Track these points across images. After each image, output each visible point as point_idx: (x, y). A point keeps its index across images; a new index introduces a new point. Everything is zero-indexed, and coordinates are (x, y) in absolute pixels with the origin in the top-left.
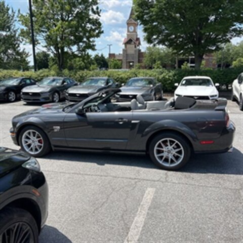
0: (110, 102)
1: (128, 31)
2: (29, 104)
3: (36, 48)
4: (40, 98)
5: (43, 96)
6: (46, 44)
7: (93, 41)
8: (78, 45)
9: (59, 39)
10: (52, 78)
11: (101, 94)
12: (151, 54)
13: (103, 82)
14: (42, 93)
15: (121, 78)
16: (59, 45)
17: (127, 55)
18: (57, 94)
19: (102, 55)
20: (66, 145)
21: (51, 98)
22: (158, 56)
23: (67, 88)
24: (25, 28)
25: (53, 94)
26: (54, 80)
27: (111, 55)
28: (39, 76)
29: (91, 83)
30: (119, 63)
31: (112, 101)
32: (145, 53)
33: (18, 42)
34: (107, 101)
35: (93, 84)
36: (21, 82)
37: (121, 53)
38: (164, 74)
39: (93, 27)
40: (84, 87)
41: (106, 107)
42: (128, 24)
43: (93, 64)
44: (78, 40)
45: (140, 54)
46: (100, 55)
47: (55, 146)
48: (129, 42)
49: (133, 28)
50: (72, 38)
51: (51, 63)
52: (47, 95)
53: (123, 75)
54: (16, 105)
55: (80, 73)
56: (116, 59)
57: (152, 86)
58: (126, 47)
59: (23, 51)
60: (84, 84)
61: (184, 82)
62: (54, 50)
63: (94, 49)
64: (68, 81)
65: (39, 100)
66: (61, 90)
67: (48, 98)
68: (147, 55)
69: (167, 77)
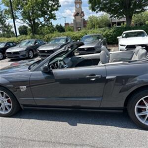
0: (74, 55)
1: (76, 8)
2: (12, 60)
3: (15, 21)
4: (19, 56)
5: (21, 54)
6: (22, 18)
7: (54, 14)
8: (44, 17)
9: (31, 14)
10: (27, 40)
11: (67, 48)
12: (92, 21)
13: (63, 40)
14: (20, 52)
15: (76, 37)
16: (31, 18)
17: (76, 23)
18: (31, 52)
19: (60, 25)
20: (34, 104)
21: (27, 55)
22: (96, 22)
23: (38, 46)
24: (8, 8)
25: (29, 52)
26: (29, 42)
27: (66, 24)
28: (19, 40)
29: (55, 42)
30: (72, 28)
31: (75, 54)
32: (88, 21)
33: (5, 19)
34: (71, 55)
35: (57, 43)
36: (6, 45)
37: (73, 22)
38: (106, 31)
39: (54, 4)
40: (50, 45)
41: (71, 60)
42: (75, 3)
43: (55, 31)
44: (44, 13)
45: (85, 22)
46: (59, 25)
47: (24, 105)
48: (77, 15)
49: (79, 5)
50: (40, 12)
51: (29, 32)
52: (24, 53)
53: (77, 35)
54: (3, 62)
55: (47, 36)
56: (70, 26)
57: (100, 40)
58: (75, 18)
59: (8, 25)
60: (50, 43)
61: (124, 35)
62: (28, 22)
63: (55, 19)
64: (39, 42)
65: (18, 57)
66: (34, 49)
67: (25, 55)
68: (90, 22)
69: (109, 33)
